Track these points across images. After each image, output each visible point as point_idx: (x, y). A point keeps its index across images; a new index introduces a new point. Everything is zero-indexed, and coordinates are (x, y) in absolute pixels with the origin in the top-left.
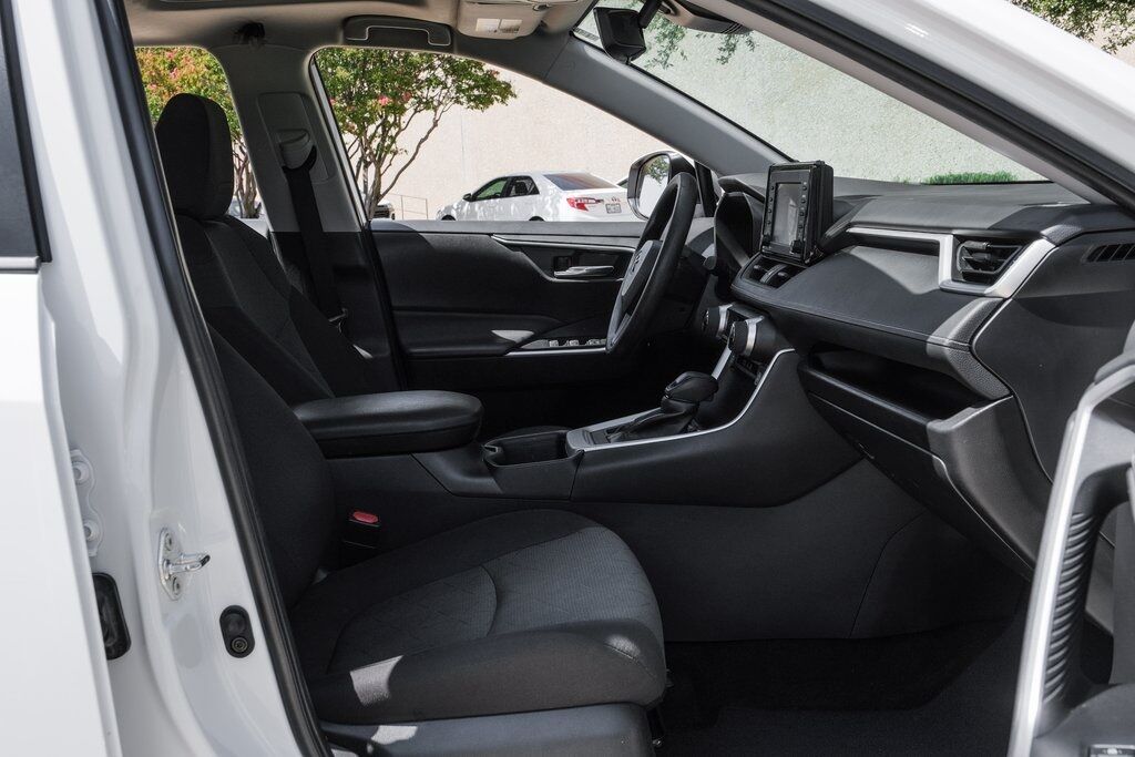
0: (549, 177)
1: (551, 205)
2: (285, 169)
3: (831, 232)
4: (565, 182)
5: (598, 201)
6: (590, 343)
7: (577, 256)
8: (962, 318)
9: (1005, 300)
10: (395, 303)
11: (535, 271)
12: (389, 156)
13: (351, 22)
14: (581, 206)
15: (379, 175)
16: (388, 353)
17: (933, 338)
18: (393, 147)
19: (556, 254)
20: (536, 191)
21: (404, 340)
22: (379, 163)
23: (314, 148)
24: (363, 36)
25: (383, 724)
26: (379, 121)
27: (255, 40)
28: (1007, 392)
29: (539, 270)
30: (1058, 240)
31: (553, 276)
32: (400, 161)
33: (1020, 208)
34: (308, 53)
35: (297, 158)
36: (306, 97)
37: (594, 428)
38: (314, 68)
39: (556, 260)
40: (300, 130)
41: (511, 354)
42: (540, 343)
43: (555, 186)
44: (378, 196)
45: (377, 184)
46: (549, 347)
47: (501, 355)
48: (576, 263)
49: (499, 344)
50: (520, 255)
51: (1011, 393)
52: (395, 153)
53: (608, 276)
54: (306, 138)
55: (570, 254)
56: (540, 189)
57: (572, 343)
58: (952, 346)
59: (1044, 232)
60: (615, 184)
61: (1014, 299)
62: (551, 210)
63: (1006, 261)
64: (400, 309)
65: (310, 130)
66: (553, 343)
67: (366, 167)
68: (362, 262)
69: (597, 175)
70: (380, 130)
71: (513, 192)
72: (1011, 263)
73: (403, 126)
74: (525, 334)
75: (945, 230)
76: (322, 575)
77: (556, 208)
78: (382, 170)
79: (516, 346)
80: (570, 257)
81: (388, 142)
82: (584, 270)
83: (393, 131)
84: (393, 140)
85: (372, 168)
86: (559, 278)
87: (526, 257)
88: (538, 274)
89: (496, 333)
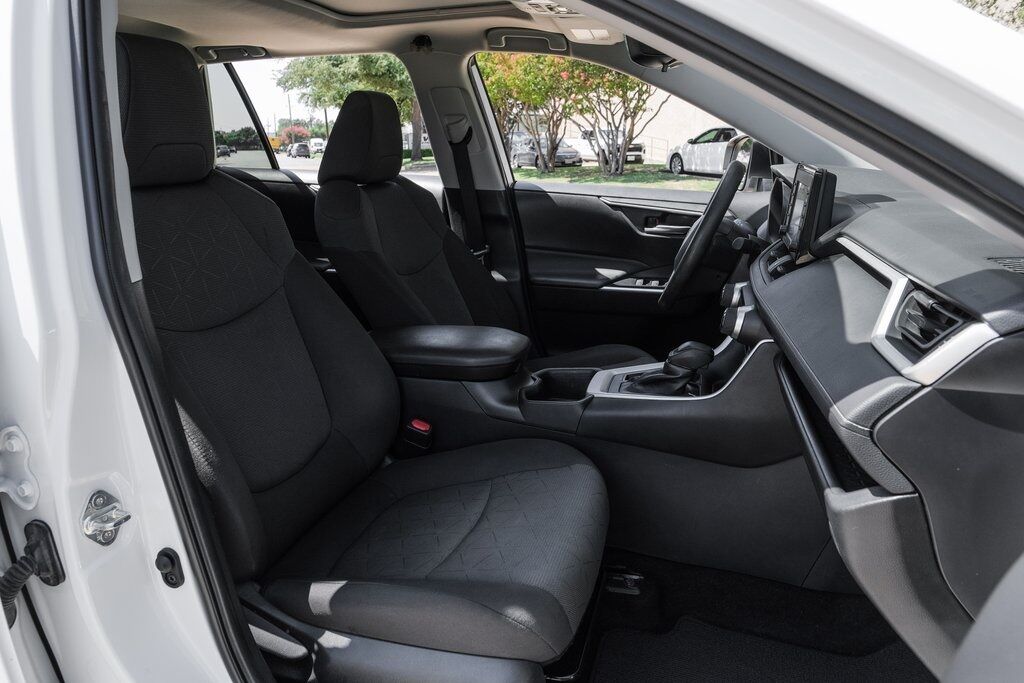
2: (451, 143)
3: (823, 239)
7: (664, 217)
8: (874, 393)
9: (923, 386)
10: (526, 244)
11: (630, 227)
12: (641, 113)
13: (491, 32)
15: (633, 125)
16: (518, 279)
18: (644, 107)
19: (649, 215)
21: (531, 271)
22: (633, 118)
23: (470, 129)
24: (500, 43)
25: (329, 630)
26: (637, 89)
27: (425, 48)
28: (911, 489)
29: (633, 226)
30: (1004, 330)
31: (643, 231)
32: (647, 116)
34: (464, 57)
35: (458, 135)
36: (464, 91)
37: (618, 371)
38: (474, 68)
39: (647, 219)
40: (459, 115)
41: (604, 288)
42: (629, 281)
44: (631, 139)
45: (632, 131)
46: (636, 286)
47: (597, 289)
48: (662, 222)
49: (599, 280)
50: (620, 214)
51: (916, 490)
52: (645, 111)
54: (464, 121)
55: (659, 215)
57: (655, 283)
58: (849, 428)
59: (987, 316)
61: (934, 389)
63: (942, 334)
64: (529, 247)
65: (467, 114)
66: (639, 282)
67: (626, 119)
68: (504, 212)
70: (637, 96)
71: (722, 138)
72: (946, 338)
73: (651, 92)
74: (619, 273)
75: (903, 271)
76: (388, 461)
78: (635, 122)
79: (610, 282)
80: (658, 218)
81: (641, 103)
82: (666, 228)
83: (644, 97)
84: (644, 102)
85: (629, 120)
86: (648, 233)
87: (624, 216)
88: (632, 229)
89: (598, 270)
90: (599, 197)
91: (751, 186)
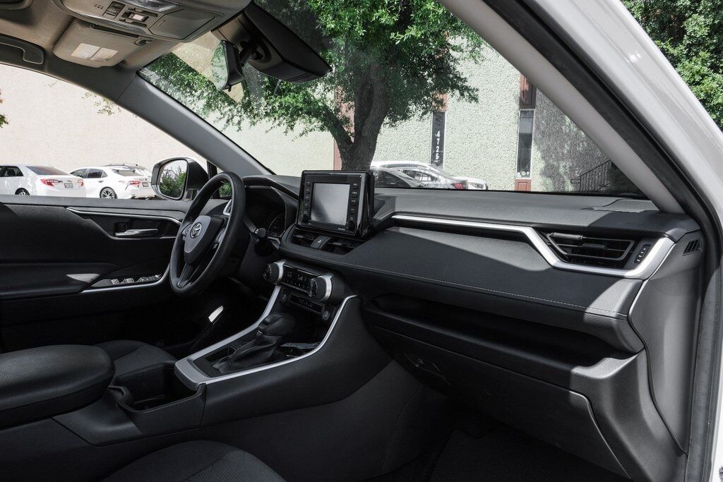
0: (29, 168)
1: (31, 182)
4: (39, 171)
5: (60, 182)
6: (142, 280)
7: (132, 222)
9: (644, 280)
11: (102, 232)
14: (50, 184)
17: (590, 310)
19: (116, 221)
20: (20, 174)
29: (105, 232)
30: (676, 239)
31: (114, 235)
33: (604, 214)
37: (195, 356)
39: (116, 225)
41: (84, 291)
42: (104, 282)
43: (33, 172)
46: (112, 285)
47: (77, 293)
48: (131, 228)
49: (76, 285)
51: (644, 348)
53: (154, 236)
55: (127, 221)
56: (23, 173)
57: (128, 280)
58: (618, 317)
60: (68, 173)
62: (31, 185)
66: (114, 282)
69: (57, 168)
71: (6, 174)
74: (94, 276)
75: (519, 223)
77: (35, 184)
79: (88, 285)
80: (127, 223)
82: (136, 232)
86: (119, 237)
87: (95, 223)
88: (103, 235)
89: (68, 275)
90: (66, 207)
91: (188, 197)
